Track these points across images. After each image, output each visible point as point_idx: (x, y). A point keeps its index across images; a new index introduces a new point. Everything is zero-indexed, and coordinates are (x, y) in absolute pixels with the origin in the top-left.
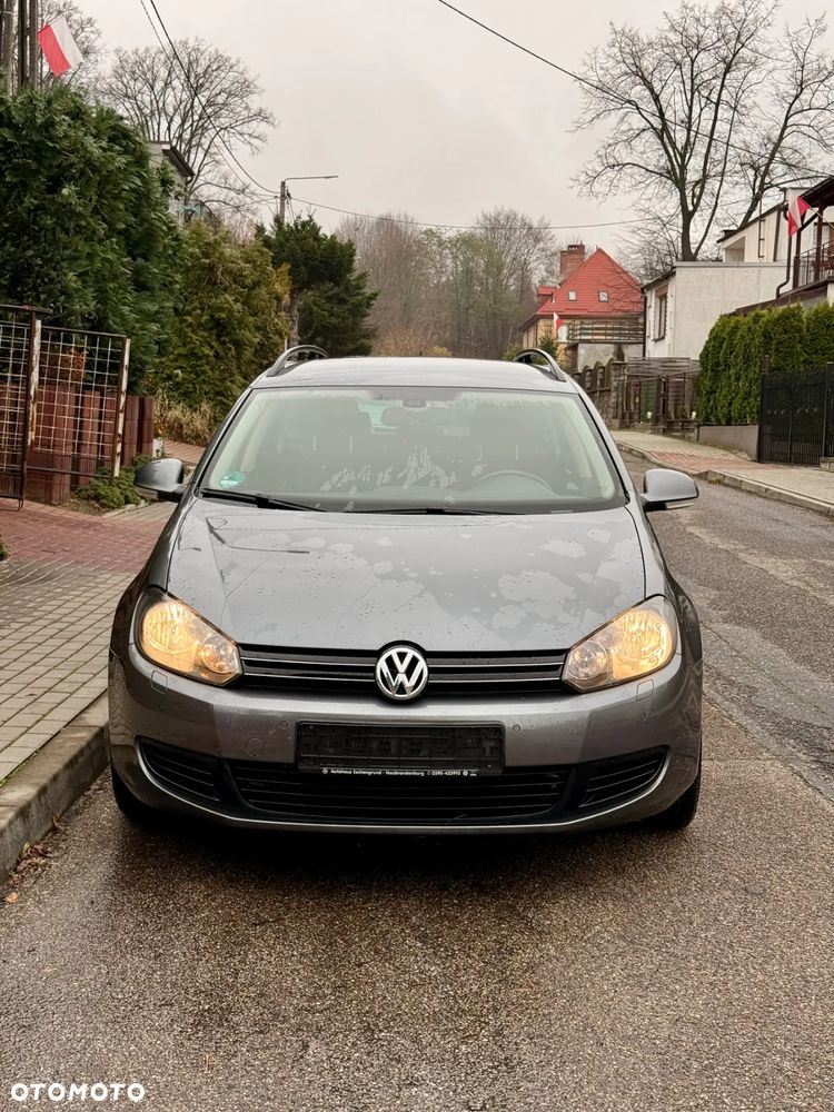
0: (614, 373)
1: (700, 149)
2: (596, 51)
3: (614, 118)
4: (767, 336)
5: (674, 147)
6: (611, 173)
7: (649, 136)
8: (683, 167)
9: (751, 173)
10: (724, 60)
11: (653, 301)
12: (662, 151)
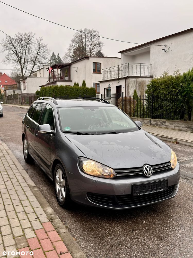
0: (18, 96)
1: (23, 57)
2: (4, 39)
3: (8, 51)
4: (53, 90)
5: (19, 57)
6: (8, 60)
7: (14, 54)
8: (21, 60)
9: (32, 62)
10: (26, 43)
11: (22, 83)
12: (17, 57)
